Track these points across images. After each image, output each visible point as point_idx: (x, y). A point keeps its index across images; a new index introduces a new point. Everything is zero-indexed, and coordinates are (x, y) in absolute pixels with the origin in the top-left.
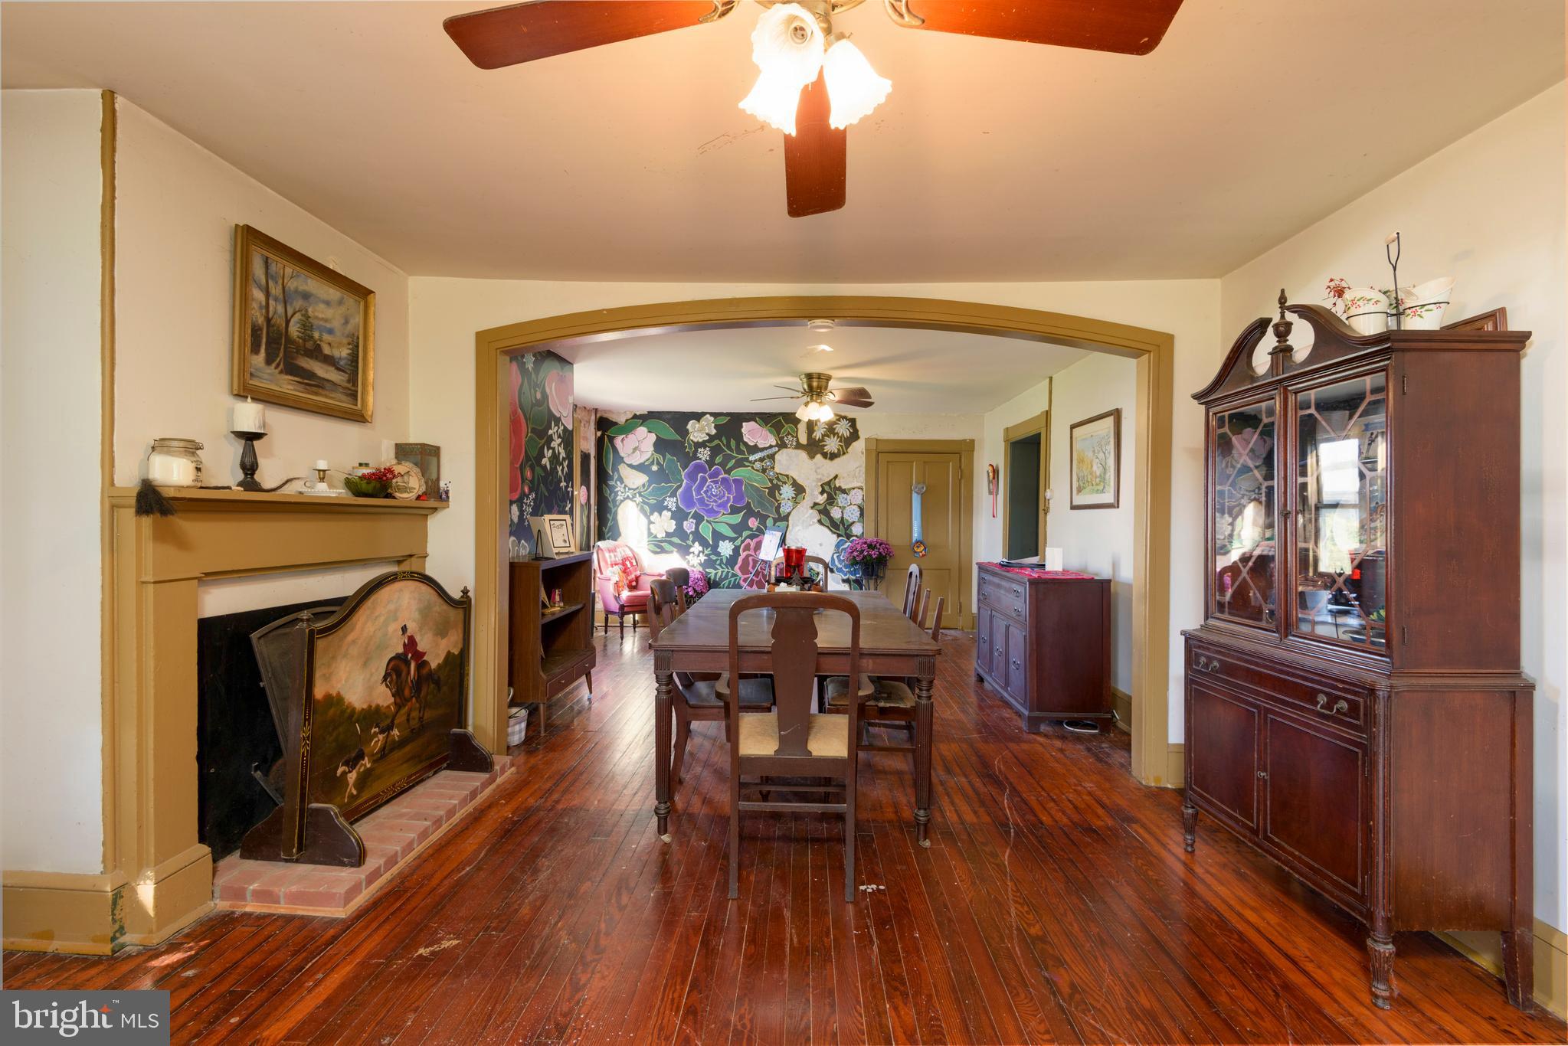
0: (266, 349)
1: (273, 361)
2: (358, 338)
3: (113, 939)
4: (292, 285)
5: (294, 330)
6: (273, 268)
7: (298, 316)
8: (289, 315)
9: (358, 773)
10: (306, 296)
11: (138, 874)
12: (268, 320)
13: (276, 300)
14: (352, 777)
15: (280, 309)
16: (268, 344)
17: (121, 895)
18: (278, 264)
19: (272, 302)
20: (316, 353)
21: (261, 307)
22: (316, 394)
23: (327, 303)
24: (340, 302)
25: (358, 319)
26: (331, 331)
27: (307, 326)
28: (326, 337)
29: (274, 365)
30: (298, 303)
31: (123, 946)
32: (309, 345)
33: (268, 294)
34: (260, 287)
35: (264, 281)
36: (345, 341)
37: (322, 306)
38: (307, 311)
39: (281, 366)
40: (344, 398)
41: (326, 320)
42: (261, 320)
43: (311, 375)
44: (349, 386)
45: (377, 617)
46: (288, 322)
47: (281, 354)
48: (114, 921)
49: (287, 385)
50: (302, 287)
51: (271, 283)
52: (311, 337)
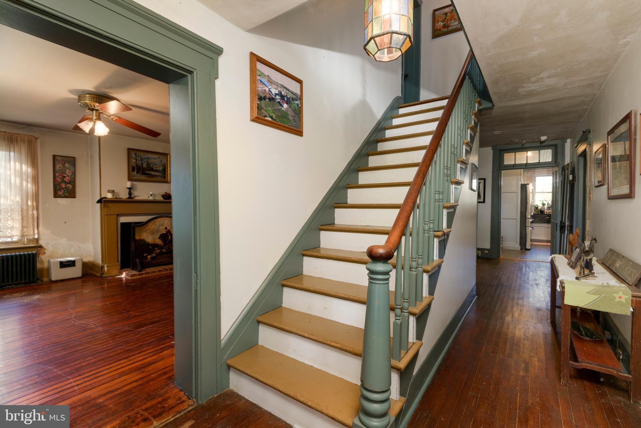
0: (137, 171)
1: (139, 173)
2: (165, 165)
3: (101, 274)
4: (143, 157)
5: (144, 166)
6: (138, 155)
7: (145, 163)
8: (143, 163)
9: (151, 256)
10: (148, 158)
11: (105, 264)
12: (137, 165)
13: (139, 160)
14: (149, 257)
15: (140, 162)
16: (137, 170)
17: (102, 267)
18: (138, 153)
19: (138, 161)
20: (152, 169)
21: (135, 163)
22: (152, 178)
23: (155, 159)
24: (159, 158)
25: (165, 160)
26: (156, 164)
27: (148, 164)
28: (154, 166)
29: (139, 174)
30: (146, 160)
31: (103, 276)
32: (149, 168)
33: (136, 160)
34: (134, 159)
35: (135, 157)
36: (161, 166)
37: (153, 160)
38: (148, 161)
39: (141, 174)
40: (161, 178)
41: (154, 162)
42: (135, 165)
43: (150, 174)
44: (163, 175)
45: (155, 225)
46: (142, 164)
47: (141, 171)
48: (101, 272)
49: (143, 177)
50: (146, 157)
51: (137, 158)
52: (150, 167)
